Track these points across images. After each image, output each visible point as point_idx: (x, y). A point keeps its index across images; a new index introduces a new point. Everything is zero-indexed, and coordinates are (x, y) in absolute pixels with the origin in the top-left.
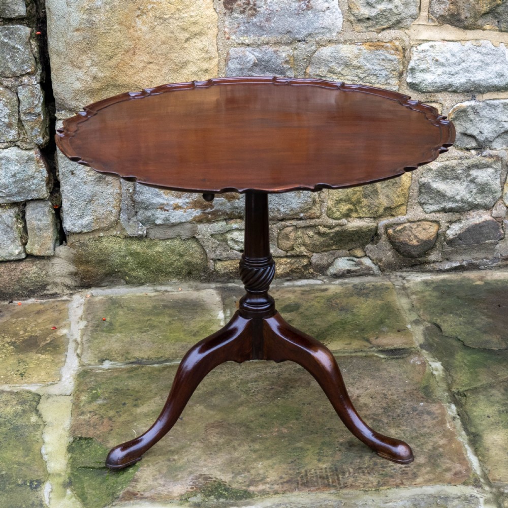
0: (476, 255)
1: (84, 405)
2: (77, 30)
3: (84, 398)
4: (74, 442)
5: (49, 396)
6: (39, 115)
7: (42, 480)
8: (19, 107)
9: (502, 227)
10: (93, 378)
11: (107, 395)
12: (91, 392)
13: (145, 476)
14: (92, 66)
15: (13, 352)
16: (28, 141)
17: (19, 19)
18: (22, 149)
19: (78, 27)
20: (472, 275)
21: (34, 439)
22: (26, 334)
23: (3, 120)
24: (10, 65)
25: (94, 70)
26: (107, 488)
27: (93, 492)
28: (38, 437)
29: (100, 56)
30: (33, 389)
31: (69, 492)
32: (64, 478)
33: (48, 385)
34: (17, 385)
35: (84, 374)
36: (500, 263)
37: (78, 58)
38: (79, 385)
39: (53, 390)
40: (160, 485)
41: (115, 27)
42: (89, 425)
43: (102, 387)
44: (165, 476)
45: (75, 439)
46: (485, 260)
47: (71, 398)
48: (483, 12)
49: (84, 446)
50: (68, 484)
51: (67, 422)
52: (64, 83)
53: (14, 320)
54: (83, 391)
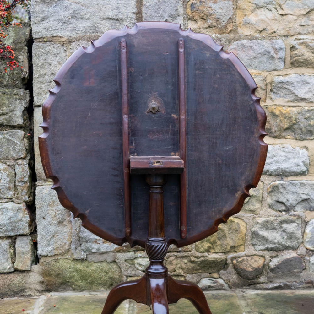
0: (288, 280)
9: (304, 262)
36: (304, 285)
46: (294, 283)
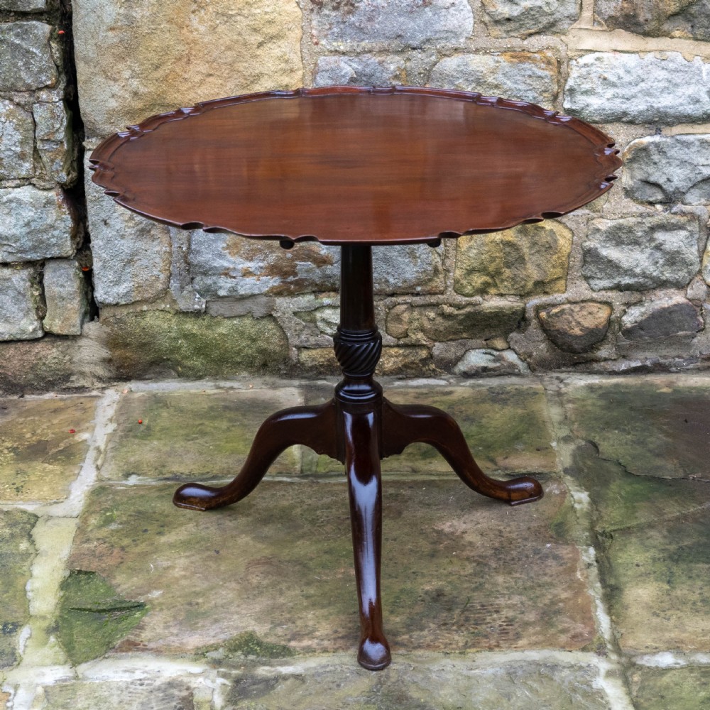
0: (664, 353)
1: (91, 530)
2: (112, 29)
3: (93, 521)
4: (70, 576)
5: (50, 518)
6: (62, 142)
7: (20, 624)
8: (34, 131)
9: (702, 314)
10: (111, 496)
11: (125, 519)
12: (105, 514)
13: (154, 622)
14: (132, 78)
15: (13, 460)
16: (47, 178)
17: (36, 13)
18: (39, 189)
19: (112, 24)
20: (658, 379)
21: (20, 571)
22: (34, 438)
23: (13, 148)
24: (23, 74)
25: (135, 83)
26: (103, 636)
27: (84, 641)
28: (24, 568)
29: (142, 64)
30: (30, 508)
31: (52, 639)
32: (50, 622)
33: (51, 504)
34: (10, 502)
35: (100, 491)
36: (699, 364)
37: (113, 67)
38: (89, 505)
39: (57, 510)
40: (172, 634)
41: (162, 26)
42: (94, 556)
43: (120, 507)
44: (181, 623)
45: (72, 572)
46: (677, 359)
47: (77, 521)
48: (669, 13)
49: (83, 583)
50: (54, 629)
51: (65, 551)
52: (95, 100)
53: (21, 420)
54: (93, 512)
